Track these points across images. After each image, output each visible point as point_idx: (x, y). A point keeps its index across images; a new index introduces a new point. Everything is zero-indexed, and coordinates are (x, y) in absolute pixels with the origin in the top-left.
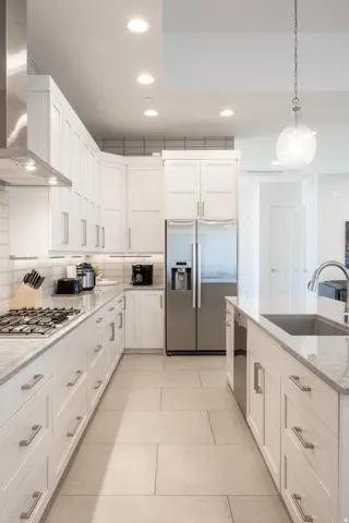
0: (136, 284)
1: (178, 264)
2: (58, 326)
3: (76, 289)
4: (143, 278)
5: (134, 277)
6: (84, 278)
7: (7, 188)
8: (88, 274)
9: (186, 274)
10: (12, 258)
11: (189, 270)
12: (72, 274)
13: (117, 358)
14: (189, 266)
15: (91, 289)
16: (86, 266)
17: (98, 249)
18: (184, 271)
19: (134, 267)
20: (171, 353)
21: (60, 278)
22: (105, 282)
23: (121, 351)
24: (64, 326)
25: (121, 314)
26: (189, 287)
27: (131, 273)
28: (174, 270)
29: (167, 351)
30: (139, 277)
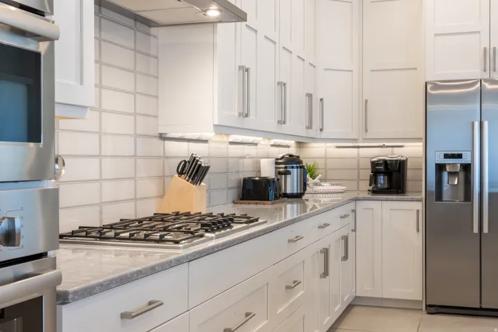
0: (376, 191)
1: (446, 156)
2: (207, 235)
3: (272, 193)
4: (390, 181)
5: (373, 179)
6: (289, 177)
7: (154, 30)
8: (295, 172)
9: (462, 175)
10: (163, 137)
11: (467, 168)
12: (268, 171)
13: (339, 309)
14: (466, 159)
15: (298, 196)
16: (293, 160)
17: (311, 133)
18: (458, 168)
19: (374, 164)
20: (436, 309)
21: (247, 175)
22: (326, 186)
23: (347, 299)
24: (218, 237)
25: (346, 239)
26: (468, 196)
27: (369, 173)
28: (440, 168)
29: (427, 306)
30: (382, 180)
